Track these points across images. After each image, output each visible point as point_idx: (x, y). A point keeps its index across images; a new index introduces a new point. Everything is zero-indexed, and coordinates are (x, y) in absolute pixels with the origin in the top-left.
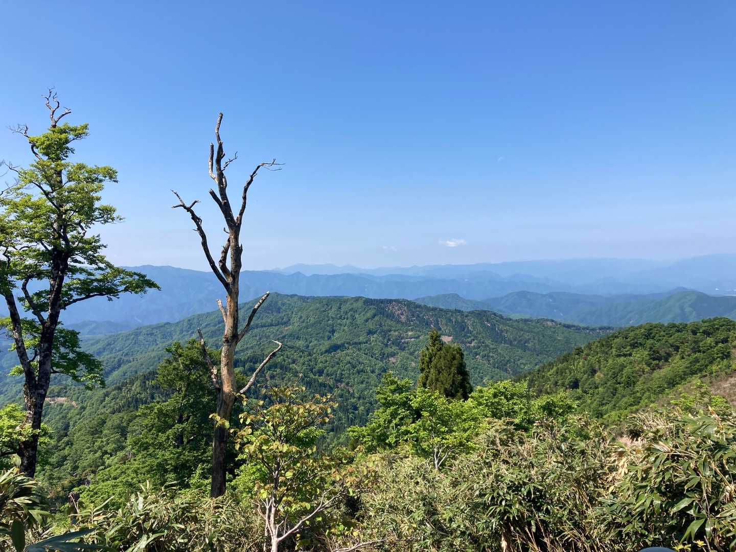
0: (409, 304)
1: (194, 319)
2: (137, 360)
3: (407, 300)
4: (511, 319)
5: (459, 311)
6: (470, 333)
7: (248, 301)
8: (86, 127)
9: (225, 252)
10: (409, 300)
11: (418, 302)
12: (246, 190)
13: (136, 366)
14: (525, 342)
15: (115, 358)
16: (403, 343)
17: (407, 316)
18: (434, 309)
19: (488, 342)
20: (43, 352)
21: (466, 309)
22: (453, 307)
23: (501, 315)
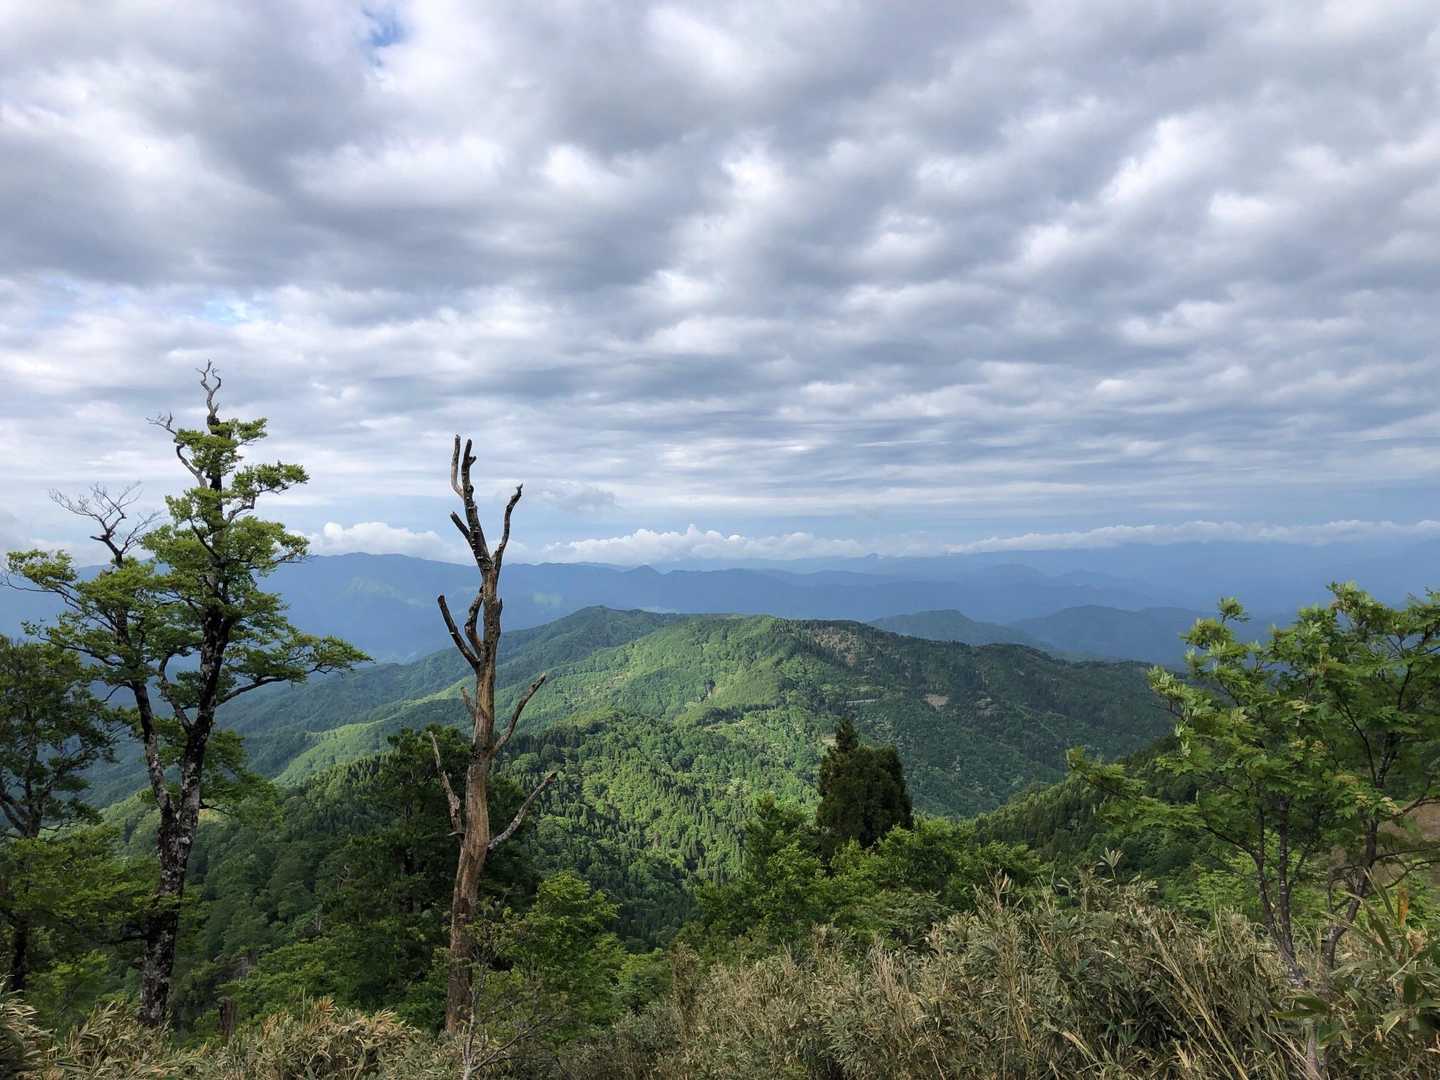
0: (861, 630)
1: (444, 657)
2: (336, 737)
3: (859, 624)
4: (1064, 663)
5: (962, 646)
6: (985, 690)
7: (547, 623)
8: (260, 423)
9: (475, 610)
10: (861, 622)
11: (881, 627)
12: (509, 510)
13: (334, 748)
14: (1095, 709)
15: (294, 733)
16: (850, 708)
17: (858, 654)
18: (912, 641)
19: (1020, 707)
20: (189, 777)
21: (975, 641)
22: (949, 637)
23: (1045, 653)
